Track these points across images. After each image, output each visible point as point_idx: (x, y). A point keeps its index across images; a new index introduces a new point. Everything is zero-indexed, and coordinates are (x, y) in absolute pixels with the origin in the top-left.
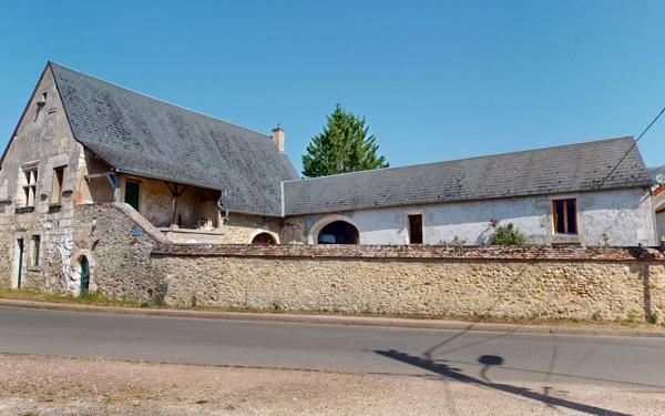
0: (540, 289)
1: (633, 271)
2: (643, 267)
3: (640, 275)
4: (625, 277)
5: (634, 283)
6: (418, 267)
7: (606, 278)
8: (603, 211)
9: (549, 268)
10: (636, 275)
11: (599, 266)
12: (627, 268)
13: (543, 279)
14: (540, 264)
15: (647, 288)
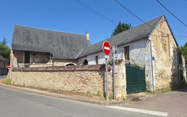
0: (74, 81)
1: (100, 75)
2: (103, 73)
3: (102, 76)
4: (97, 77)
5: (100, 79)
6: (48, 73)
7: (92, 77)
8: (136, 50)
9: (76, 73)
10: (100, 76)
11: (89, 72)
12: (98, 73)
13: (75, 77)
14: (74, 72)
15: (104, 82)
